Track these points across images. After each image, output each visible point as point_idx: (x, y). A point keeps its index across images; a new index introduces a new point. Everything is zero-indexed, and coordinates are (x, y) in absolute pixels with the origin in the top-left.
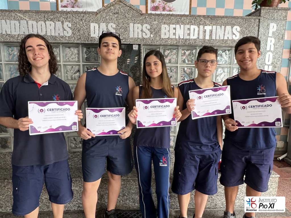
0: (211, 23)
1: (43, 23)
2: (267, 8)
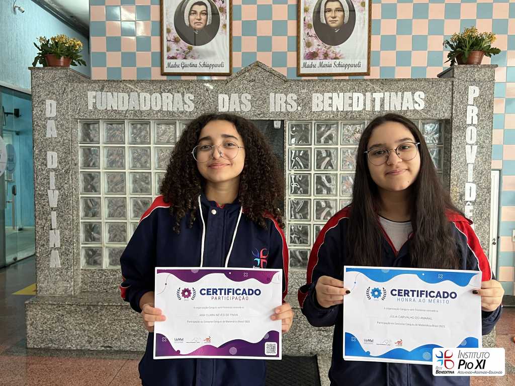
0: (382, 89)
1: (158, 95)
2: (462, 66)
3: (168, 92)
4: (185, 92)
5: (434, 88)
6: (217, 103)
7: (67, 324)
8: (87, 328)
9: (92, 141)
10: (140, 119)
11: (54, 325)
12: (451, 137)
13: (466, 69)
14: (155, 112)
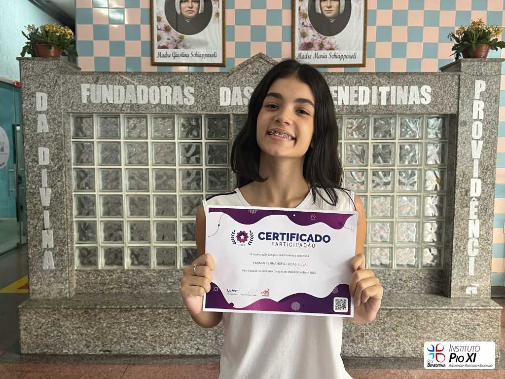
0: (388, 83)
1: (156, 88)
2: (469, 59)
3: (167, 85)
4: (185, 85)
5: (441, 82)
6: (219, 96)
7: (63, 328)
8: (84, 331)
9: (85, 136)
10: (137, 113)
11: (49, 330)
12: (457, 132)
13: (472, 63)
14: (153, 106)
